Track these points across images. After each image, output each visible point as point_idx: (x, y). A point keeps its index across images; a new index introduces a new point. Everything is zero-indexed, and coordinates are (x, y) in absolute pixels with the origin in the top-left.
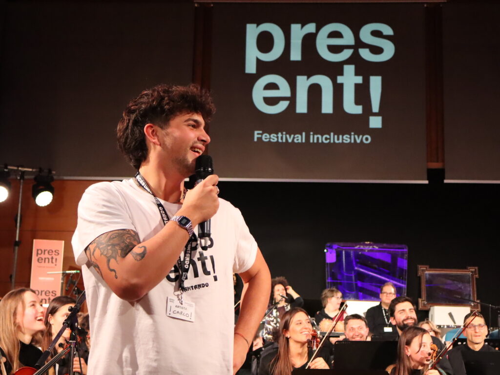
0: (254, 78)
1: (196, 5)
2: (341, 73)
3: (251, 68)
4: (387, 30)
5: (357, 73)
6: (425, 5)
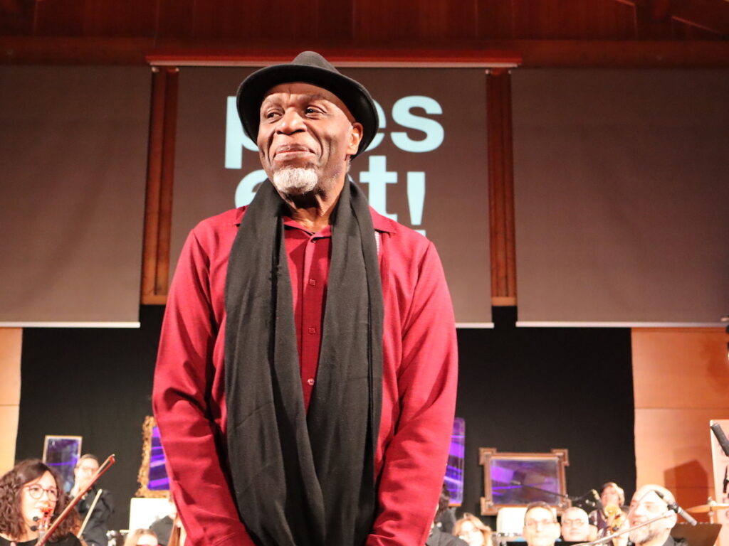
0: (238, 176)
1: (154, 69)
2: (366, 168)
3: (233, 160)
4: (433, 106)
5: (389, 168)
6: (487, 72)
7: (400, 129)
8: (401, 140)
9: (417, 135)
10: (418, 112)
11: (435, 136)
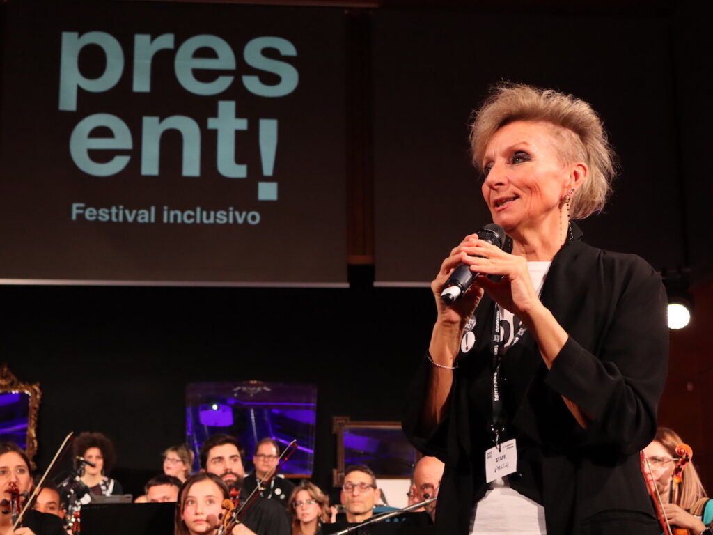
0: (73, 119)
2: (215, 114)
3: (68, 102)
4: (288, 48)
5: (239, 115)
6: (346, 12)
7: (253, 71)
8: (252, 84)
9: (271, 79)
10: (270, 53)
11: (289, 80)
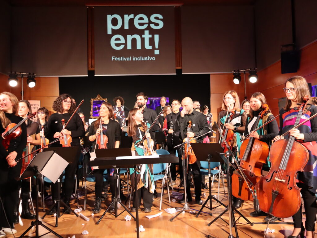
0: (111, 36)
1: (87, 7)
2: (144, 34)
3: (109, 32)
4: (161, 17)
5: (149, 34)
6: (174, 7)
7: (152, 23)
8: (152, 26)
9: (157, 25)
10: (157, 18)
11: (161, 25)
